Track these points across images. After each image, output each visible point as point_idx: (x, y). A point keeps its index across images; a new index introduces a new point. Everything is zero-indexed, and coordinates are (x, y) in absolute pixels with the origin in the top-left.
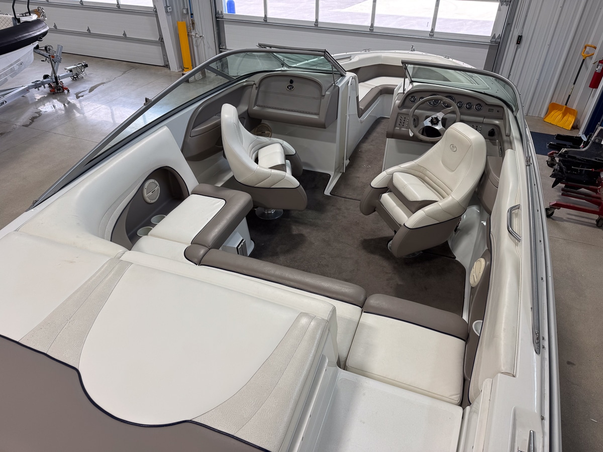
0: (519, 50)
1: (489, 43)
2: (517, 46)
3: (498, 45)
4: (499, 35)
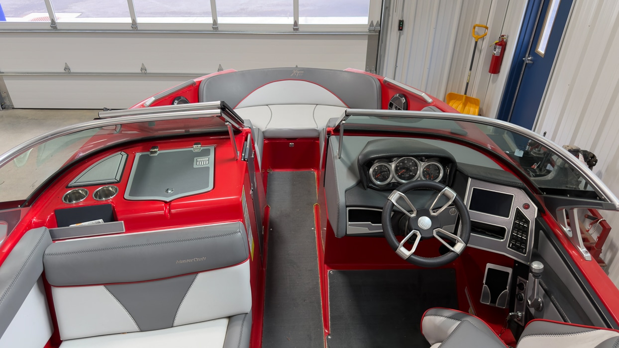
0: (402, 37)
1: (367, 32)
2: (400, 33)
3: (378, 34)
4: (378, 21)
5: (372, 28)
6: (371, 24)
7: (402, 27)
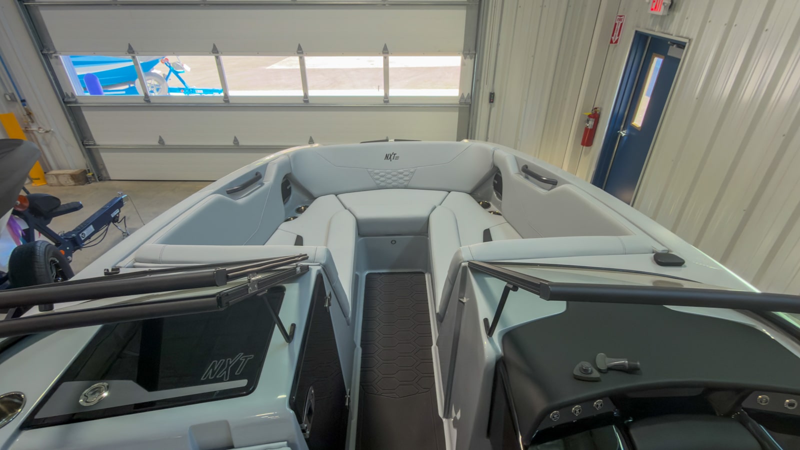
0: (493, 109)
1: (458, 104)
2: (491, 106)
3: (468, 106)
4: (469, 94)
5: (463, 101)
6: (462, 97)
7: (493, 99)
